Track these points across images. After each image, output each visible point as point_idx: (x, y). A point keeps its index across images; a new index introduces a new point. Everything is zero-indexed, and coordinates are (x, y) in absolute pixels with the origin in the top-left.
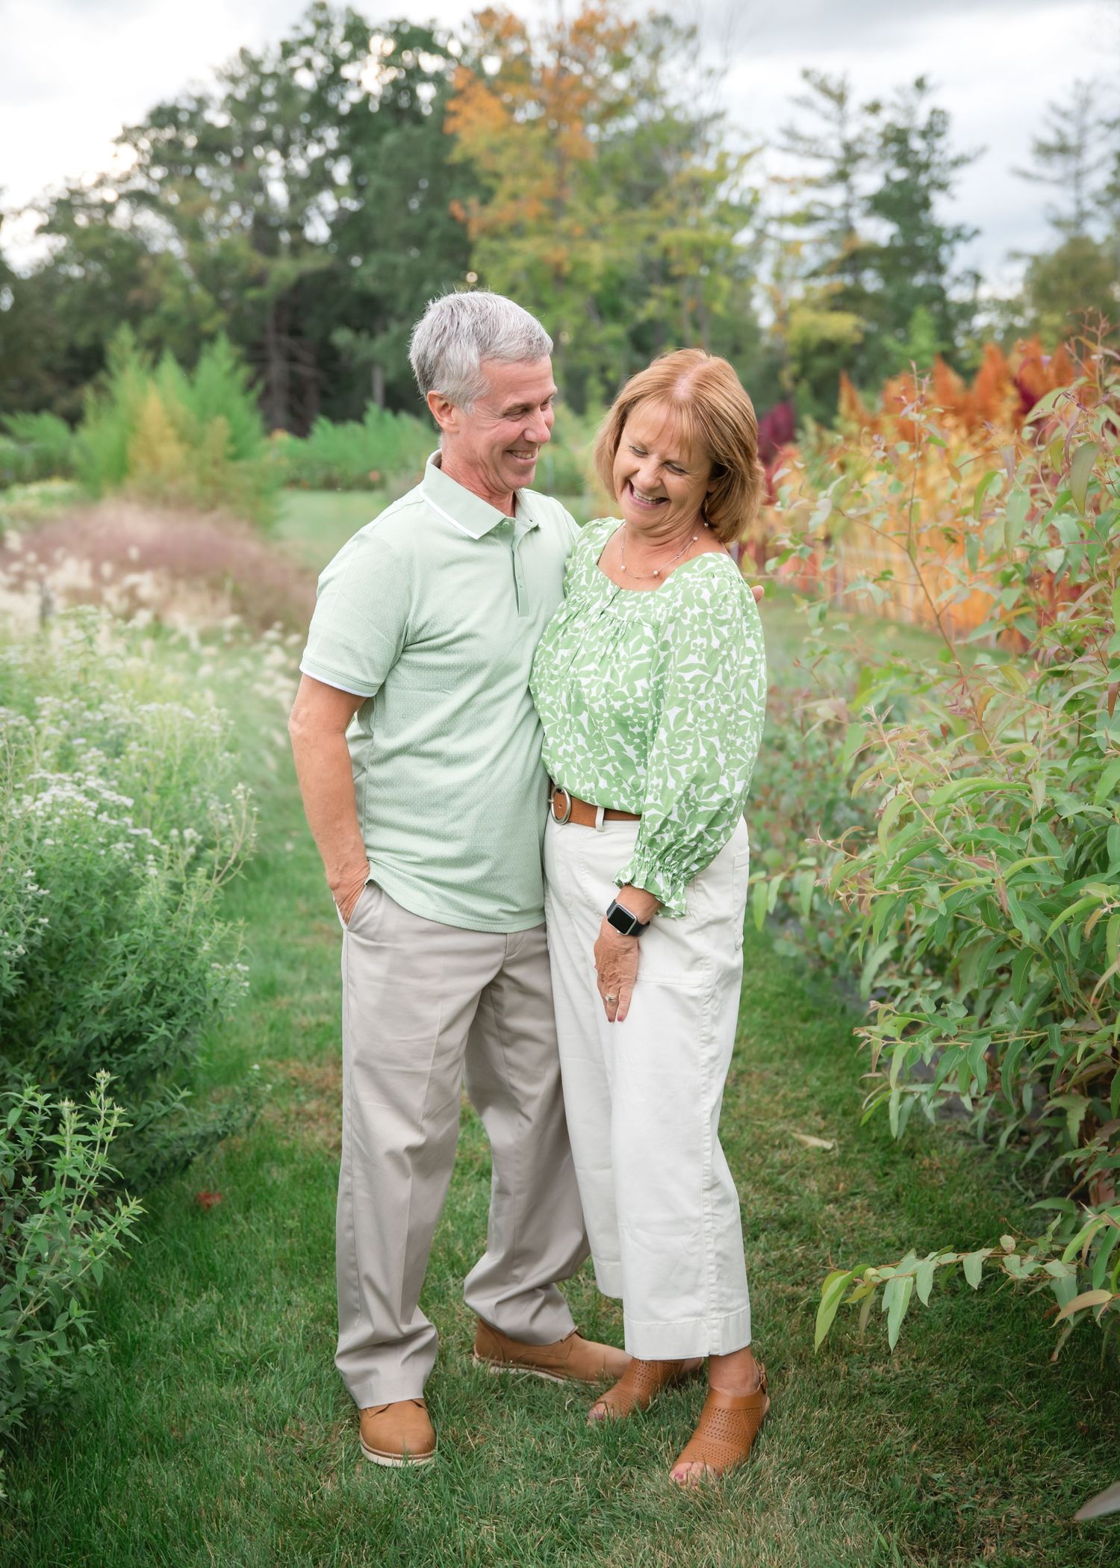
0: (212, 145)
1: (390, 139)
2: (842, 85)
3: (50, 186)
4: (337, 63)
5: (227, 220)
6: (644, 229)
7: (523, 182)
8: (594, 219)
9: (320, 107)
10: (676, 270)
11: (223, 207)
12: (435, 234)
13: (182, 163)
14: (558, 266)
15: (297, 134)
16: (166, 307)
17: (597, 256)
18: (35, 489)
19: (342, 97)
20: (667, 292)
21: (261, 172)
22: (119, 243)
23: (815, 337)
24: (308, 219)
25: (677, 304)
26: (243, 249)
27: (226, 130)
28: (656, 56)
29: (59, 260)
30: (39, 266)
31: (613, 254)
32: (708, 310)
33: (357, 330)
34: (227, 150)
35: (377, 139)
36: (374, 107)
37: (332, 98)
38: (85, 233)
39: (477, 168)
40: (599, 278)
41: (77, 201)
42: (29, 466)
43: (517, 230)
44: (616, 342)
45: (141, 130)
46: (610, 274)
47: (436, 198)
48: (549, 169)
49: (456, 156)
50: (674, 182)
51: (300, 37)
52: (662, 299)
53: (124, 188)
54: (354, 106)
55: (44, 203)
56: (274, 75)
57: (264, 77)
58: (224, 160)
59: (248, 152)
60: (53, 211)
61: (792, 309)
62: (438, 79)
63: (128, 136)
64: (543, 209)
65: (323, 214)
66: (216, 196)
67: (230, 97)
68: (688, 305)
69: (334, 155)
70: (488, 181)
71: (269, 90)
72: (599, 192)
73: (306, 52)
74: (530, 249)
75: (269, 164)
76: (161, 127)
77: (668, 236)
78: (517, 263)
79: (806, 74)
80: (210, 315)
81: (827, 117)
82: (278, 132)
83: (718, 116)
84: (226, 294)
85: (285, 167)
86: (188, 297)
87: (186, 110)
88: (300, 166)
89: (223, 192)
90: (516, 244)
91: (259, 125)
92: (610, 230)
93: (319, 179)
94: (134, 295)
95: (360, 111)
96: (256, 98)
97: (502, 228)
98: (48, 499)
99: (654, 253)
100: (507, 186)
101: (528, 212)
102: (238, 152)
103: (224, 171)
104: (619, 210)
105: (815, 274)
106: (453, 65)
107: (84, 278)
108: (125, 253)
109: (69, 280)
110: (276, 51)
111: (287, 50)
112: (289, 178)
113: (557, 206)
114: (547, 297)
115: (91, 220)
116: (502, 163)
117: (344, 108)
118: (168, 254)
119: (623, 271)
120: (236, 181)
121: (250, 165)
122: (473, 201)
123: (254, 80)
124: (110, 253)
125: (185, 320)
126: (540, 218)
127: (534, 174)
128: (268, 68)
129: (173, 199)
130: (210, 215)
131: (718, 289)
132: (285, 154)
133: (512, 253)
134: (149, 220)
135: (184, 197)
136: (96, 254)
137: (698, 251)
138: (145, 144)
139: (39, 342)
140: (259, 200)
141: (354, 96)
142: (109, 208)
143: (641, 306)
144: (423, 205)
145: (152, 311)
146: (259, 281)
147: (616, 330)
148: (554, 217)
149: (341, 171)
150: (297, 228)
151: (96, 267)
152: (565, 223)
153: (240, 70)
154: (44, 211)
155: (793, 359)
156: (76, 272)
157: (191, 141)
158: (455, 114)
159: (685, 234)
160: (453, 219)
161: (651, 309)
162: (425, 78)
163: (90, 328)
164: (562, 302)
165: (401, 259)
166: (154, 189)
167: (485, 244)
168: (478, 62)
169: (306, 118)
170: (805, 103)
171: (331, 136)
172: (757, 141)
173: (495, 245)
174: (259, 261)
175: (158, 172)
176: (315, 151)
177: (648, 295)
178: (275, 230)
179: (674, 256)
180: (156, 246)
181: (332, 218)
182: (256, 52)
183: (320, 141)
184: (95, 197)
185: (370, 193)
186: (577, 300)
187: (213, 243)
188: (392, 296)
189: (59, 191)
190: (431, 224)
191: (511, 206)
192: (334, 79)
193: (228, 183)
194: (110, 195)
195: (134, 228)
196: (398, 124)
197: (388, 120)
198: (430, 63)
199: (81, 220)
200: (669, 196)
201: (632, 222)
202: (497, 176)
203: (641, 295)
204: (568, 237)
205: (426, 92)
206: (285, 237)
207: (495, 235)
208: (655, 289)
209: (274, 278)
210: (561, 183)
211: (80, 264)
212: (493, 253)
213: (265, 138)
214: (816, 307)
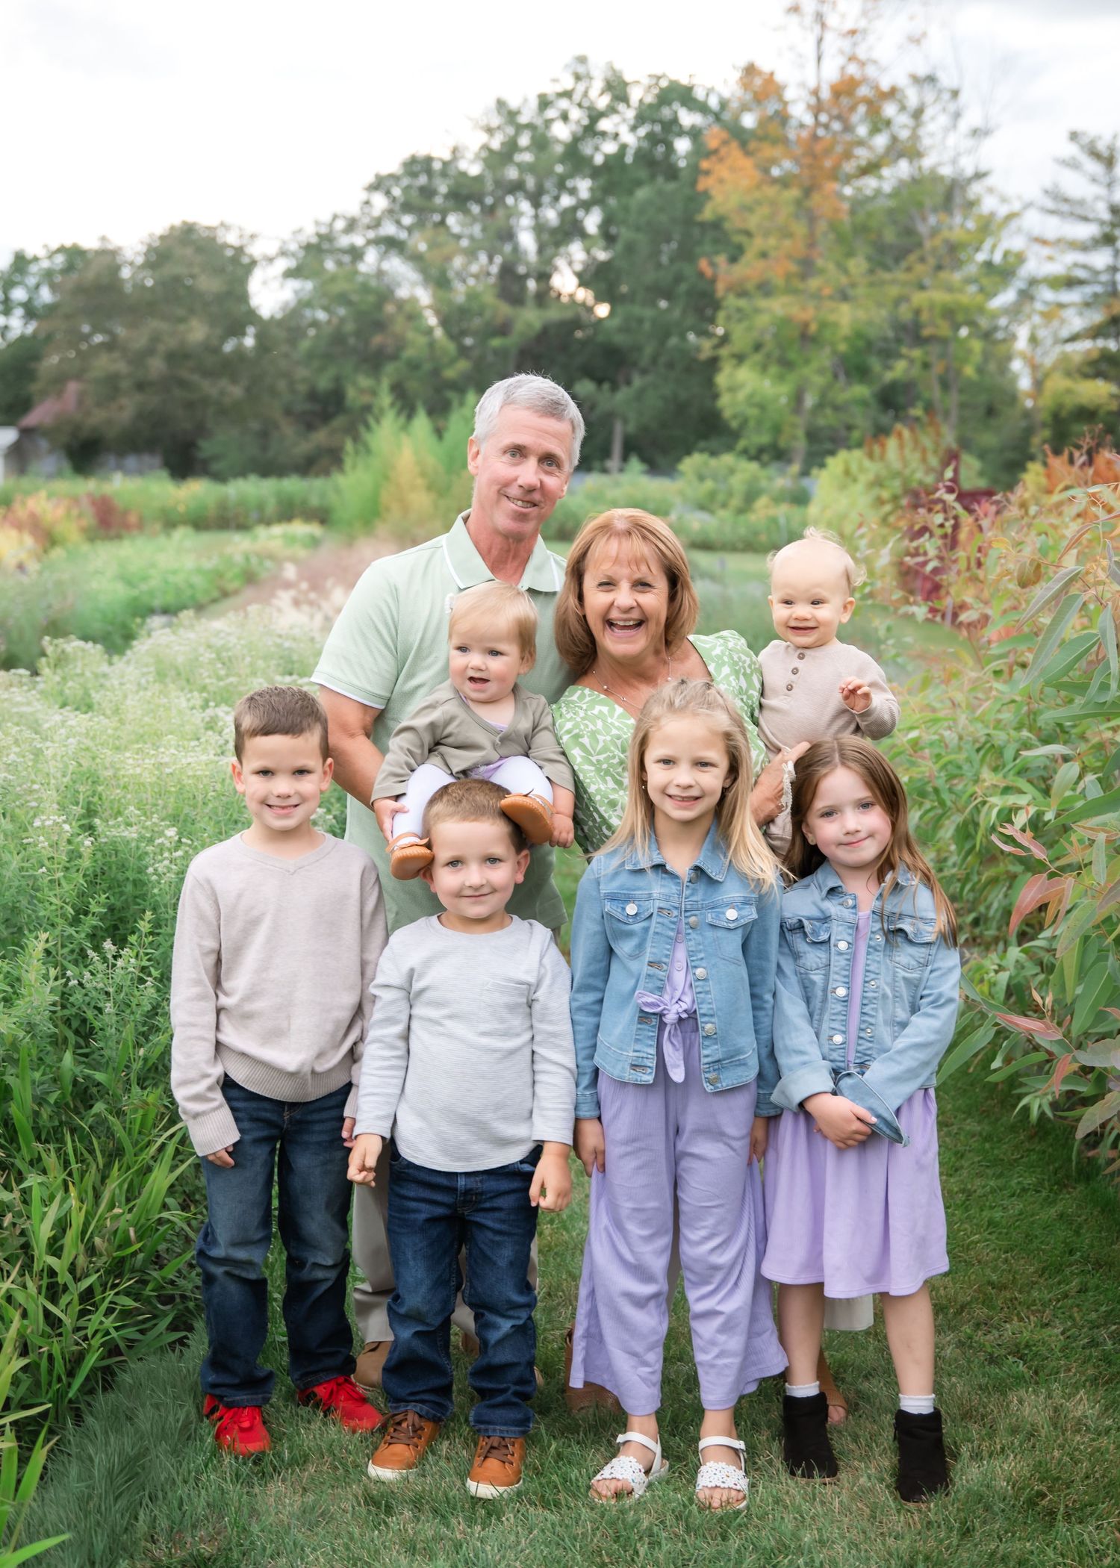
0: (464, 194)
1: (642, 194)
2: (1111, 149)
3: (300, 231)
4: (595, 116)
5: (474, 268)
6: (894, 291)
7: (772, 241)
8: (844, 280)
9: (575, 157)
10: (926, 332)
11: (471, 254)
12: (683, 287)
13: (433, 210)
14: (806, 325)
15: (549, 184)
16: (409, 353)
17: (845, 317)
18: (277, 530)
19: (597, 149)
20: (917, 353)
21: (513, 221)
22: (365, 288)
23: (1070, 402)
24: (556, 269)
25: (926, 366)
26: (489, 298)
27: (478, 179)
28: (918, 114)
29: (303, 304)
30: (283, 309)
31: (861, 314)
32: (959, 372)
33: (599, 382)
34: (479, 200)
35: (630, 192)
36: (629, 159)
37: (587, 149)
38: (333, 279)
39: (727, 226)
40: (846, 339)
41: (326, 246)
42: (271, 507)
43: (765, 289)
44: (864, 403)
45: (394, 178)
46: (859, 335)
47: (686, 253)
48: (800, 229)
49: (707, 214)
50: (928, 244)
51: (559, 89)
52: (912, 361)
53: (371, 234)
54: (607, 157)
55: (293, 247)
56: (530, 126)
57: (520, 128)
58: (475, 209)
59: (500, 201)
60: (302, 254)
61: (1047, 375)
62: (695, 134)
63: (379, 184)
64: (793, 268)
65: (570, 263)
66: (465, 243)
67: (486, 147)
68: (938, 368)
69: (586, 206)
70: (737, 239)
71: (524, 140)
72: (850, 254)
73: (564, 104)
74: (778, 306)
75: (521, 214)
76: (414, 175)
77: (919, 298)
78: (763, 320)
79: (1074, 136)
80: (452, 362)
81: (1094, 180)
82: (530, 182)
83: (979, 176)
84: (469, 341)
85: (536, 217)
86: (432, 345)
87: (441, 160)
88: (551, 216)
89: (472, 238)
90: (763, 303)
91: (512, 173)
92: (860, 291)
93: (570, 229)
94: (377, 340)
95: (614, 163)
96: (511, 147)
97: (750, 286)
98: (291, 540)
99: (905, 313)
100: (758, 243)
101: (777, 272)
102: (489, 201)
103: (475, 219)
104: (871, 271)
105: (1073, 338)
106: (711, 119)
107: (329, 322)
108: (371, 299)
109: (315, 324)
110: (534, 103)
111: (544, 103)
112: (539, 228)
113: (807, 267)
114: (792, 355)
115: (339, 263)
116: (753, 222)
117: (599, 160)
118: (413, 300)
119: (873, 333)
120: (484, 230)
121: (500, 213)
122: (721, 259)
123: (510, 131)
124: (355, 298)
125: (427, 367)
126: (788, 277)
127: (786, 233)
128: (523, 119)
129: (423, 247)
130: (458, 262)
131: (970, 351)
132: (536, 204)
133: (757, 311)
134: (396, 266)
135: (433, 245)
136: (343, 299)
137: (950, 314)
138: (397, 192)
139: (282, 385)
140: (508, 248)
141: (610, 148)
142: (356, 254)
143: (889, 368)
144: (672, 260)
145: (395, 357)
146: (504, 330)
147: (861, 390)
148: (804, 276)
149: (592, 222)
150: (544, 277)
151: (342, 311)
152: (814, 283)
153: (496, 121)
154: (293, 255)
155: (1044, 425)
156: (321, 315)
157: (443, 189)
158: (707, 173)
159: (939, 296)
160: (701, 275)
161: (899, 370)
162: (681, 133)
163: (332, 372)
164: (807, 362)
165: (648, 313)
166: (403, 235)
167: (732, 302)
168: (737, 119)
169: (559, 169)
170: (1073, 164)
171: (584, 187)
172: (1016, 206)
173: (742, 303)
174: (505, 309)
175: (407, 220)
176: (566, 201)
177: (899, 356)
178: (524, 278)
179: (925, 317)
180: (403, 293)
181: (578, 267)
182: (513, 103)
183: (573, 192)
184: (344, 241)
185: (619, 246)
186: (824, 358)
187: (460, 293)
188: (638, 349)
189: (309, 234)
190: (678, 279)
191: (761, 264)
192: (590, 130)
193: (477, 230)
194: (358, 240)
195: (380, 274)
196: (653, 177)
197: (643, 173)
198: (688, 119)
199: (330, 265)
200: (922, 260)
201: (883, 283)
202: (748, 234)
203: (888, 354)
204: (817, 296)
205: (682, 145)
206: (532, 285)
207: (743, 294)
208: (904, 350)
209: (519, 327)
210: (812, 245)
211: (326, 309)
212: (739, 310)
213: (517, 187)
214: (1068, 374)
